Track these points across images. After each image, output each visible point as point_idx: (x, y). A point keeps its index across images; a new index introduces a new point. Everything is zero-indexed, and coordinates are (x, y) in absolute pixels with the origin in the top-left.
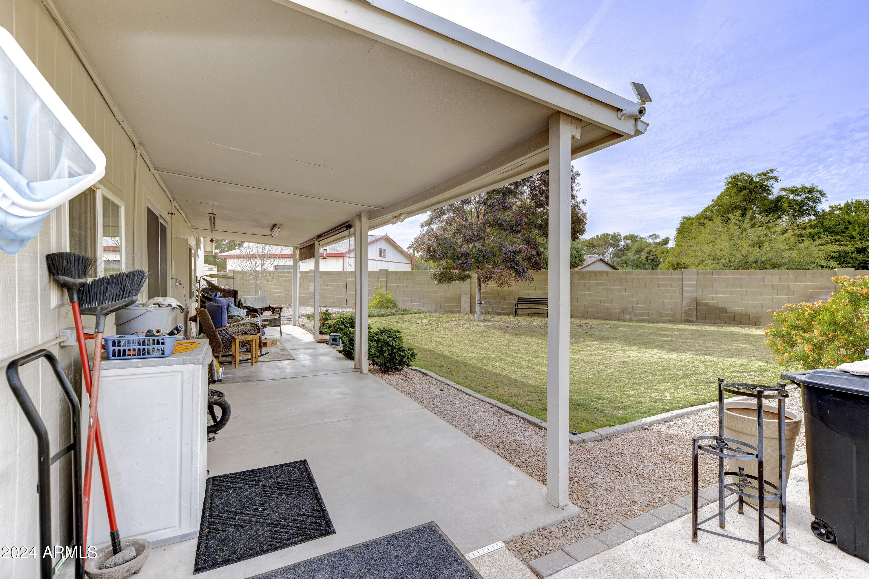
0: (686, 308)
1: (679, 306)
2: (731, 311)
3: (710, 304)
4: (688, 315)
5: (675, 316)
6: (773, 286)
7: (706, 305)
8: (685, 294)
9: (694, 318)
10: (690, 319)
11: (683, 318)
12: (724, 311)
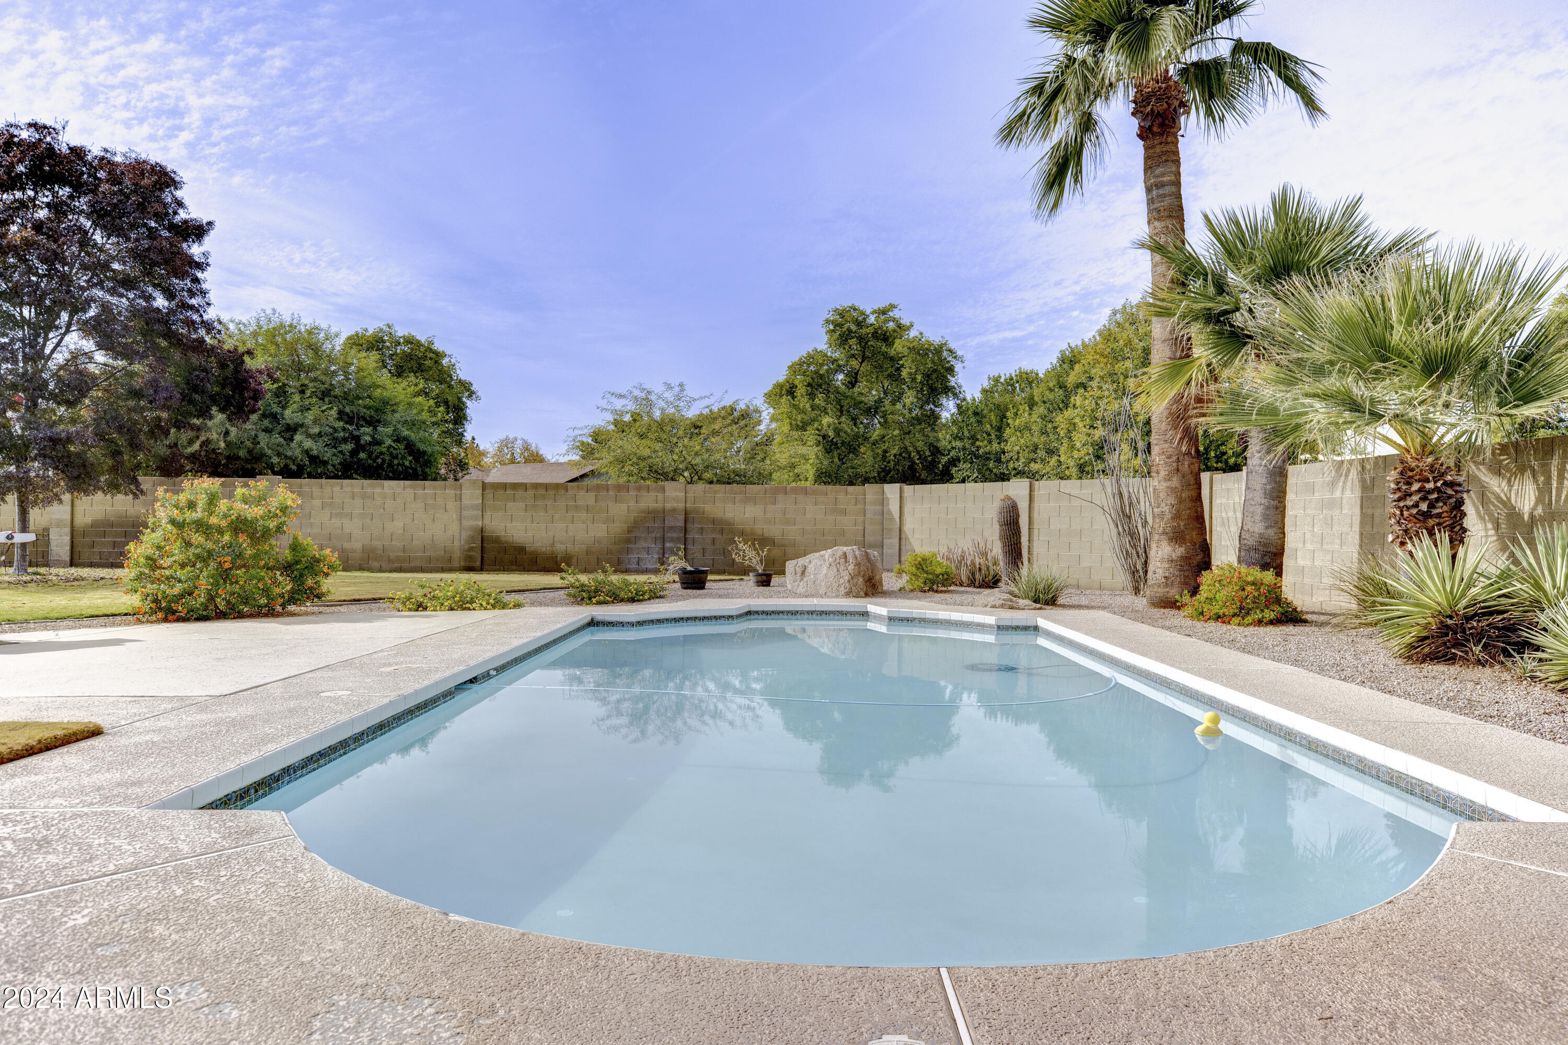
0: (466, 547)
1: (457, 544)
2: (532, 549)
3: (503, 539)
4: (469, 558)
5: (450, 560)
6: (588, 509)
7: (497, 540)
8: (465, 523)
9: (478, 563)
10: (471, 564)
11: (462, 564)
12: (521, 550)
